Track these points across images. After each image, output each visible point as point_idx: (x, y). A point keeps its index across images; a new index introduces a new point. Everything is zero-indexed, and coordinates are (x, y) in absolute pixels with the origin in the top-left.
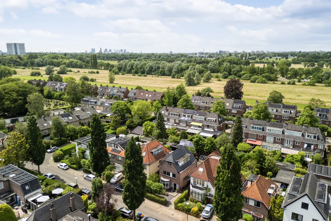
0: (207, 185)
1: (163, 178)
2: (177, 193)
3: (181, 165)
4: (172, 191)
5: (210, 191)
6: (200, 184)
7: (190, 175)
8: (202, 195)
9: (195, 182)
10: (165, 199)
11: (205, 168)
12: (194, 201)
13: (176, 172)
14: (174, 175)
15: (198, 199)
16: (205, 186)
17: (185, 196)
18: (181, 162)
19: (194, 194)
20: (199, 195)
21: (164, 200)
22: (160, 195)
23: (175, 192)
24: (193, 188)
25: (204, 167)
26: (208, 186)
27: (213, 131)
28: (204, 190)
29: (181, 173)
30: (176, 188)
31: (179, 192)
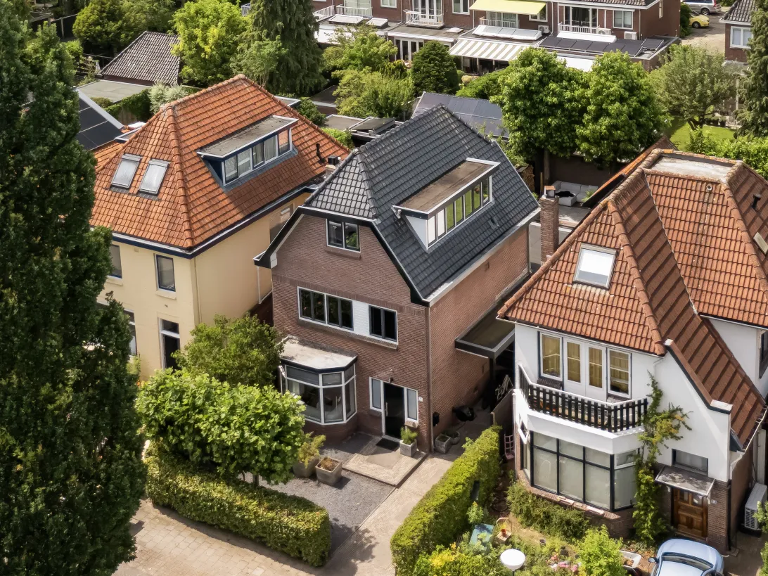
0: (654, 384)
1: (303, 342)
2: (414, 455)
3: (432, 238)
4: (371, 445)
5: (682, 431)
6: (595, 381)
7: (512, 308)
8: (612, 470)
9: (548, 365)
10: (318, 516)
11: (626, 251)
12: (548, 516)
13: (397, 299)
14: (383, 322)
15: (585, 501)
16: (639, 390)
17: (474, 484)
18: (435, 214)
19: (546, 463)
20: (591, 470)
21: (313, 527)
22: (280, 488)
23: (393, 447)
24: (540, 415)
25: (623, 239)
26: (658, 395)
27: (611, 39)
28: (627, 424)
29: (437, 304)
30: (401, 422)
31: (424, 448)
